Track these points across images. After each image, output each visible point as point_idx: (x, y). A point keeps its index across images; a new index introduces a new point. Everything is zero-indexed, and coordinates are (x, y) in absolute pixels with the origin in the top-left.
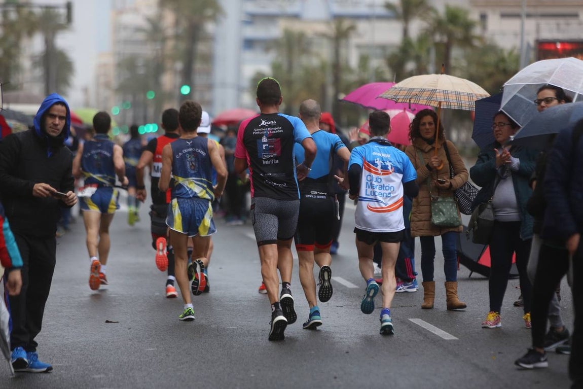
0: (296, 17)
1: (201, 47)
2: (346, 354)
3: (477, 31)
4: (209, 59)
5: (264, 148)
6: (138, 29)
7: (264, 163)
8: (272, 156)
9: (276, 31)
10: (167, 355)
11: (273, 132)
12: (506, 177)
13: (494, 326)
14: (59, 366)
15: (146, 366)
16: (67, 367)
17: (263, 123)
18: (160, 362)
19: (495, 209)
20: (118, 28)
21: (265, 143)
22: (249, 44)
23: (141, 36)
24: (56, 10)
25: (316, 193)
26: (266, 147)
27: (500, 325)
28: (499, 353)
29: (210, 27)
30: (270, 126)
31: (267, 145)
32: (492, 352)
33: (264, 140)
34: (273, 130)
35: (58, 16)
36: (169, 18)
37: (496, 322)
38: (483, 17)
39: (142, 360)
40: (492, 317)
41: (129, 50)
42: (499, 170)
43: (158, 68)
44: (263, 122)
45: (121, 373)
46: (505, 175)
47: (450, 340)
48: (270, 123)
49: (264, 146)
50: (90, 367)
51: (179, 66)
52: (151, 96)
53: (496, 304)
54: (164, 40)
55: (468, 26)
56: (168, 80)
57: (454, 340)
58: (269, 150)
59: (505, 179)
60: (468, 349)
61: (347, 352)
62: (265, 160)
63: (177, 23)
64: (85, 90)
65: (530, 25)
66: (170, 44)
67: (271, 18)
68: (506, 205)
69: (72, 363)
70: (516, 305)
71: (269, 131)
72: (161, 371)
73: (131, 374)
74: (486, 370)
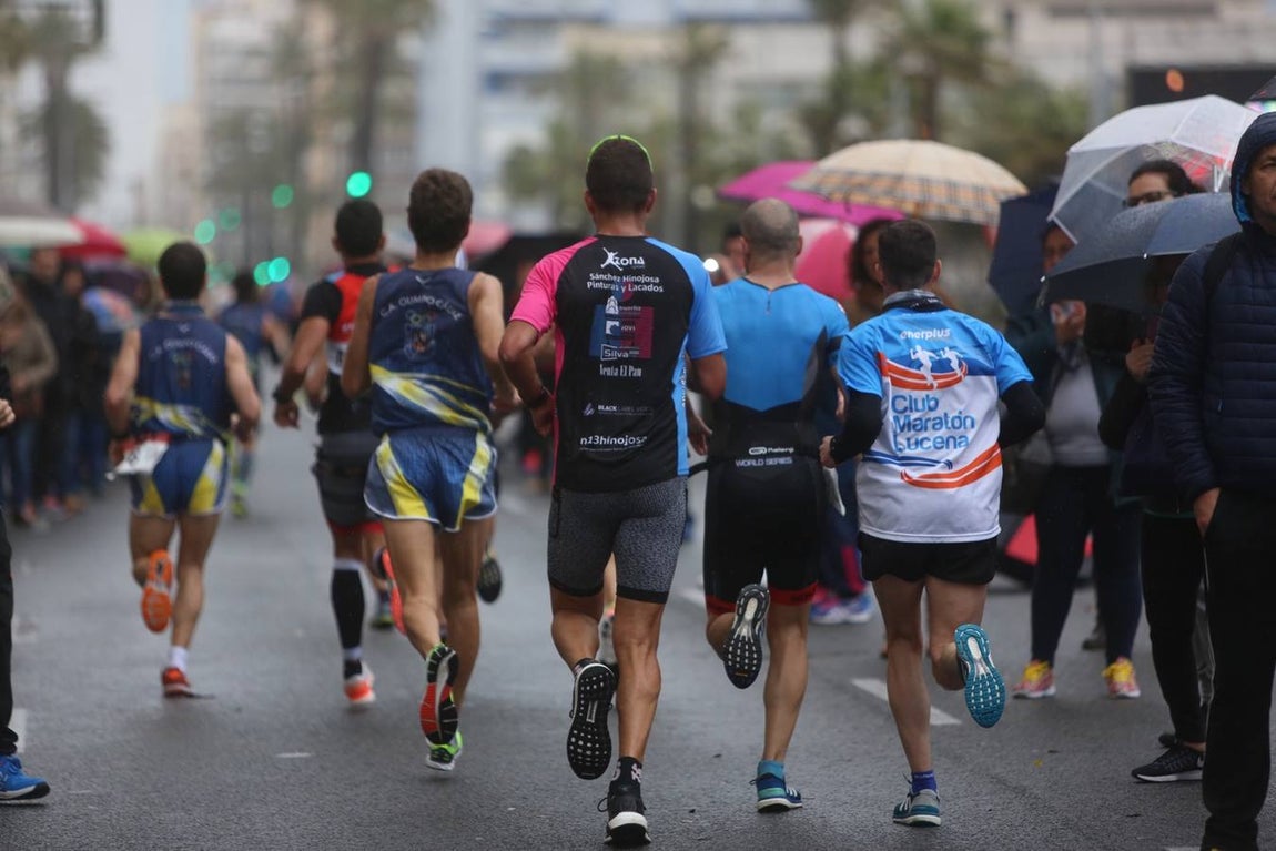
0: (597, 21)
1: (391, 90)
2: (716, 760)
3: (996, 48)
4: (408, 114)
5: (608, 331)
6: (252, 52)
7: (603, 371)
8: (626, 355)
9: (555, 52)
10: (322, 767)
11: (636, 288)
12: (1078, 367)
13: (1039, 694)
14: (83, 795)
15: (277, 791)
16: (100, 796)
17: (611, 258)
18: (306, 783)
19: (1053, 439)
20: (208, 49)
21: (612, 317)
22: (497, 81)
23: (257, 68)
24: (72, 13)
25: (762, 450)
26: (613, 328)
27: (1052, 691)
28: (1051, 752)
29: (410, 46)
30: (629, 270)
31: (617, 323)
32: (1035, 751)
33: (612, 307)
34: (638, 283)
35: (72, 25)
36: (320, 28)
37: (1044, 685)
38: (1010, 18)
39: (267, 778)
40: (1034, 674)
41: (233, 98)
42: (1063, 352)
43: (296, 139)
44: (611, 256)
45: (221, 807)
46: (1074, 362)
47: (944, 726)
48: (630, 261)
49: (610, 324)
50: (153, 795)
51: (343, 131)
52: (282, 198)
53: (1044, 646)
54: (309, 75)
55: (977, 38)
56: (320, 164)
57: (953, 726)
58: (618, 337)
59: (1074, 371)
60: (983, 744)
61: (718, 756)
62: (608, 364)
63: (337, 39)
64: (138, 188)
65: (1112, 32)
66: (323, 85)
67: (542, 24)
68: (1078, 428)
69: (113, 788)
70: (1087, 646)
71: (626, 284)
72: (310, 803)
73: (242, 811)
74: (1021, 791)
